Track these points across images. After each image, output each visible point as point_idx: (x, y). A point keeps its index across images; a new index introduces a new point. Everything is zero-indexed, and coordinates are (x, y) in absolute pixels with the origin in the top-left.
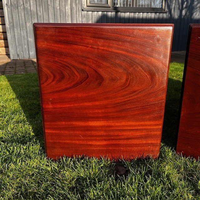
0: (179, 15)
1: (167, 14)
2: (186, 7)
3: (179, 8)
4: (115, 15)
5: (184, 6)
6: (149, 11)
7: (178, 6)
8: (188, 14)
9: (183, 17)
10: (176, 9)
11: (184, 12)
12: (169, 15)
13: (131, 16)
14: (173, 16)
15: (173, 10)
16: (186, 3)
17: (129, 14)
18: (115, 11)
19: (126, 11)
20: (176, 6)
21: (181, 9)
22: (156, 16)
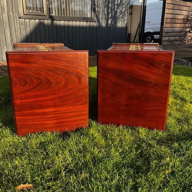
0: (106, 24)
1: (97, 23)
2: (111, 18)
3: (105, 18)
4: (51, 23)
5: (110, 16)
6: (81, 20)
7: (104, 16)
8: (113, 23)
9: (109, 25)
10: (103, 18)
11: (110, 22)
12: (98, 24)
13: (65, 24)
14: (101, 24)
15: (101, 20)
16: (110, 14)
17: (63, 23)
18: (50, 19)
19: (61, 20)
20: (103, 16)
21: (107, 18)
22: (87, 25)
